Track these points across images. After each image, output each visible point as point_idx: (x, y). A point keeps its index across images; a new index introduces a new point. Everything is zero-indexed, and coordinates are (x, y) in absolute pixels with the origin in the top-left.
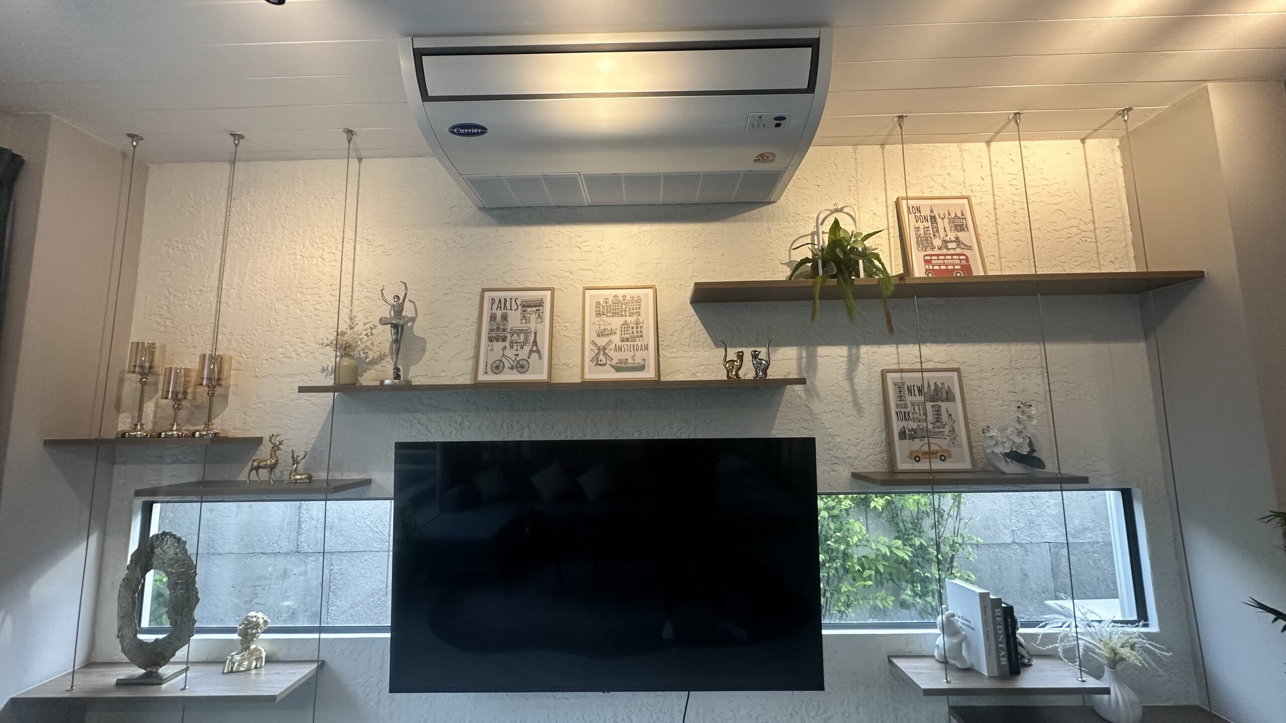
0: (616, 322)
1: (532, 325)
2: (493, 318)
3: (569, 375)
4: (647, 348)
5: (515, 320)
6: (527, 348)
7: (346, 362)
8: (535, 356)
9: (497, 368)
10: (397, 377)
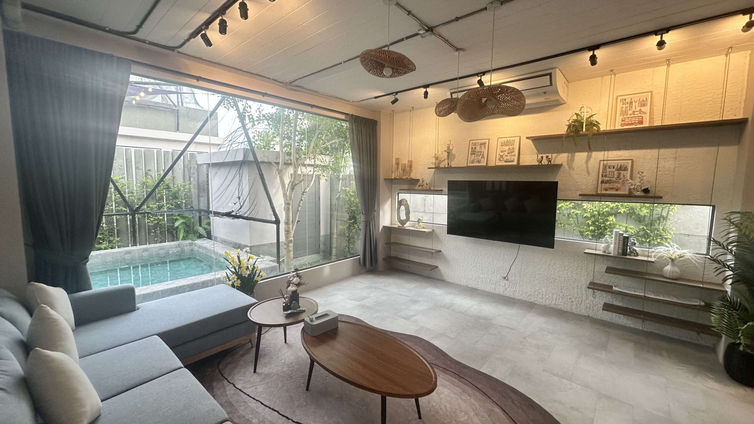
0: (506, 148)
1: (483, 150)
2: (472, 148)
3: (492, 164)
4: (515, 155)
5: (478, 149)
6: (481, 156)
7: (437, 161)
8: (483, 158)
9: (473, 162)
10: (448, 165)
